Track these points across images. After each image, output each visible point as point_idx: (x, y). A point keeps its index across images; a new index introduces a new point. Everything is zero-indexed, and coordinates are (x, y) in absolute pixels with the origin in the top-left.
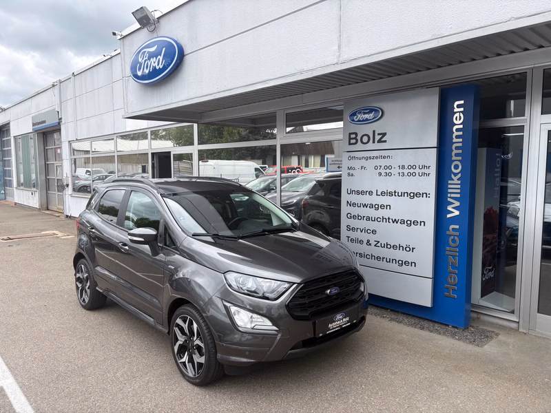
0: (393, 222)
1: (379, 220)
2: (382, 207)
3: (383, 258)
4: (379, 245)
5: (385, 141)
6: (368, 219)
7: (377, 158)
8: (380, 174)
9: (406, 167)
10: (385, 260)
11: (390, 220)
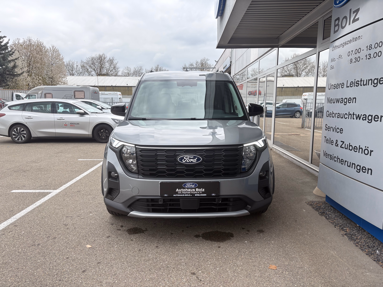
0: (357, 119)
1: (346, 116)
2: (350, 100)
3: (346, 161)
4: (343, 146)
5: (358, 19)
6: (339, 116)
7: (350, 41)
8: (351, 61)
9: (373, 47)
10: (346, 163)
11: (355, 116)
